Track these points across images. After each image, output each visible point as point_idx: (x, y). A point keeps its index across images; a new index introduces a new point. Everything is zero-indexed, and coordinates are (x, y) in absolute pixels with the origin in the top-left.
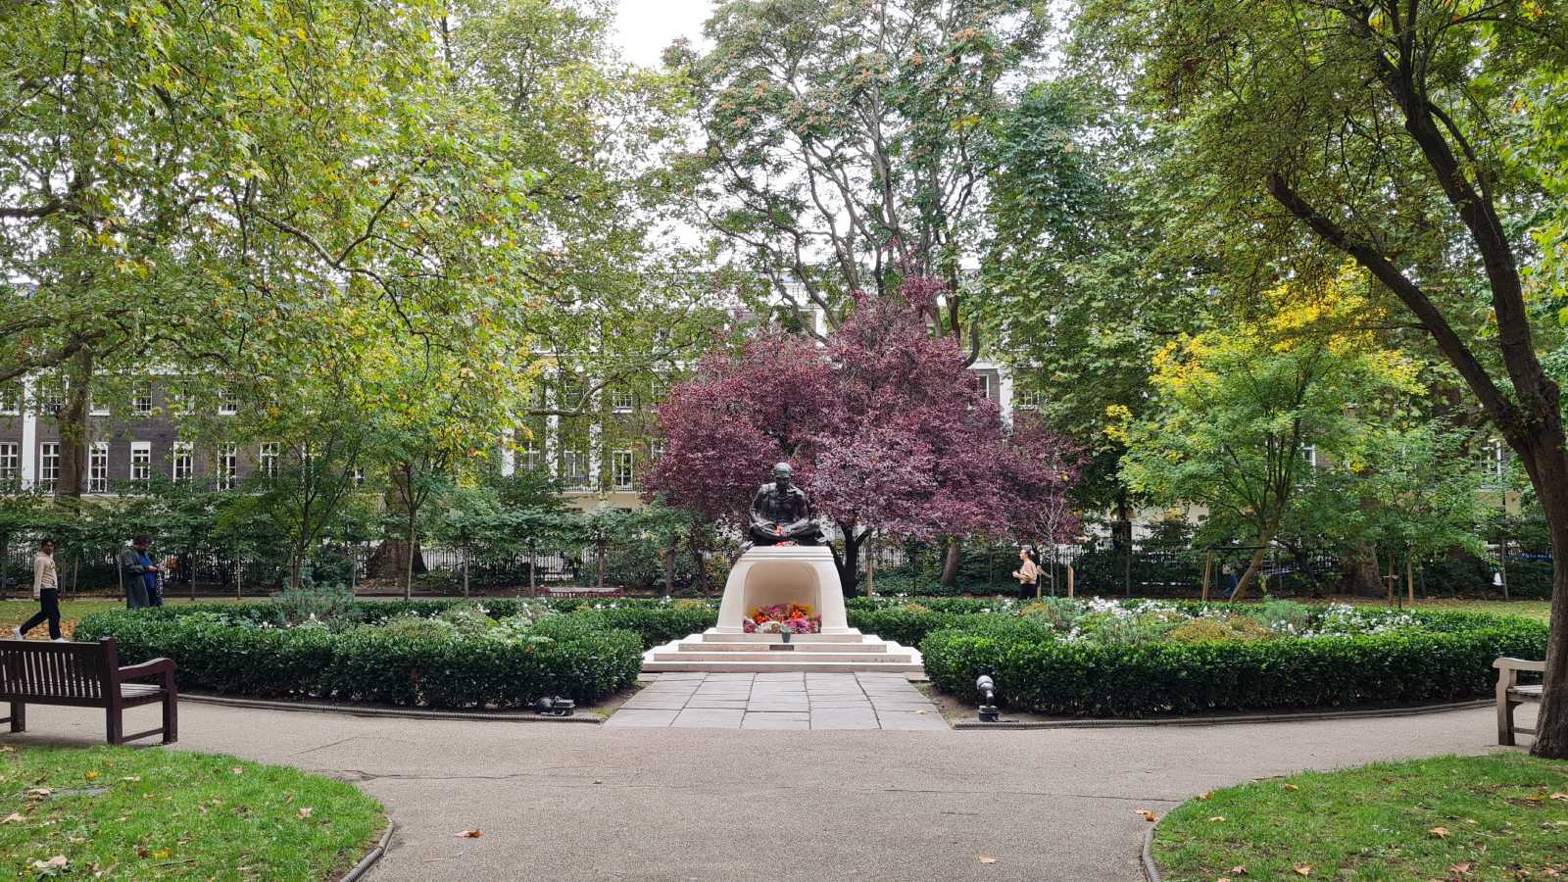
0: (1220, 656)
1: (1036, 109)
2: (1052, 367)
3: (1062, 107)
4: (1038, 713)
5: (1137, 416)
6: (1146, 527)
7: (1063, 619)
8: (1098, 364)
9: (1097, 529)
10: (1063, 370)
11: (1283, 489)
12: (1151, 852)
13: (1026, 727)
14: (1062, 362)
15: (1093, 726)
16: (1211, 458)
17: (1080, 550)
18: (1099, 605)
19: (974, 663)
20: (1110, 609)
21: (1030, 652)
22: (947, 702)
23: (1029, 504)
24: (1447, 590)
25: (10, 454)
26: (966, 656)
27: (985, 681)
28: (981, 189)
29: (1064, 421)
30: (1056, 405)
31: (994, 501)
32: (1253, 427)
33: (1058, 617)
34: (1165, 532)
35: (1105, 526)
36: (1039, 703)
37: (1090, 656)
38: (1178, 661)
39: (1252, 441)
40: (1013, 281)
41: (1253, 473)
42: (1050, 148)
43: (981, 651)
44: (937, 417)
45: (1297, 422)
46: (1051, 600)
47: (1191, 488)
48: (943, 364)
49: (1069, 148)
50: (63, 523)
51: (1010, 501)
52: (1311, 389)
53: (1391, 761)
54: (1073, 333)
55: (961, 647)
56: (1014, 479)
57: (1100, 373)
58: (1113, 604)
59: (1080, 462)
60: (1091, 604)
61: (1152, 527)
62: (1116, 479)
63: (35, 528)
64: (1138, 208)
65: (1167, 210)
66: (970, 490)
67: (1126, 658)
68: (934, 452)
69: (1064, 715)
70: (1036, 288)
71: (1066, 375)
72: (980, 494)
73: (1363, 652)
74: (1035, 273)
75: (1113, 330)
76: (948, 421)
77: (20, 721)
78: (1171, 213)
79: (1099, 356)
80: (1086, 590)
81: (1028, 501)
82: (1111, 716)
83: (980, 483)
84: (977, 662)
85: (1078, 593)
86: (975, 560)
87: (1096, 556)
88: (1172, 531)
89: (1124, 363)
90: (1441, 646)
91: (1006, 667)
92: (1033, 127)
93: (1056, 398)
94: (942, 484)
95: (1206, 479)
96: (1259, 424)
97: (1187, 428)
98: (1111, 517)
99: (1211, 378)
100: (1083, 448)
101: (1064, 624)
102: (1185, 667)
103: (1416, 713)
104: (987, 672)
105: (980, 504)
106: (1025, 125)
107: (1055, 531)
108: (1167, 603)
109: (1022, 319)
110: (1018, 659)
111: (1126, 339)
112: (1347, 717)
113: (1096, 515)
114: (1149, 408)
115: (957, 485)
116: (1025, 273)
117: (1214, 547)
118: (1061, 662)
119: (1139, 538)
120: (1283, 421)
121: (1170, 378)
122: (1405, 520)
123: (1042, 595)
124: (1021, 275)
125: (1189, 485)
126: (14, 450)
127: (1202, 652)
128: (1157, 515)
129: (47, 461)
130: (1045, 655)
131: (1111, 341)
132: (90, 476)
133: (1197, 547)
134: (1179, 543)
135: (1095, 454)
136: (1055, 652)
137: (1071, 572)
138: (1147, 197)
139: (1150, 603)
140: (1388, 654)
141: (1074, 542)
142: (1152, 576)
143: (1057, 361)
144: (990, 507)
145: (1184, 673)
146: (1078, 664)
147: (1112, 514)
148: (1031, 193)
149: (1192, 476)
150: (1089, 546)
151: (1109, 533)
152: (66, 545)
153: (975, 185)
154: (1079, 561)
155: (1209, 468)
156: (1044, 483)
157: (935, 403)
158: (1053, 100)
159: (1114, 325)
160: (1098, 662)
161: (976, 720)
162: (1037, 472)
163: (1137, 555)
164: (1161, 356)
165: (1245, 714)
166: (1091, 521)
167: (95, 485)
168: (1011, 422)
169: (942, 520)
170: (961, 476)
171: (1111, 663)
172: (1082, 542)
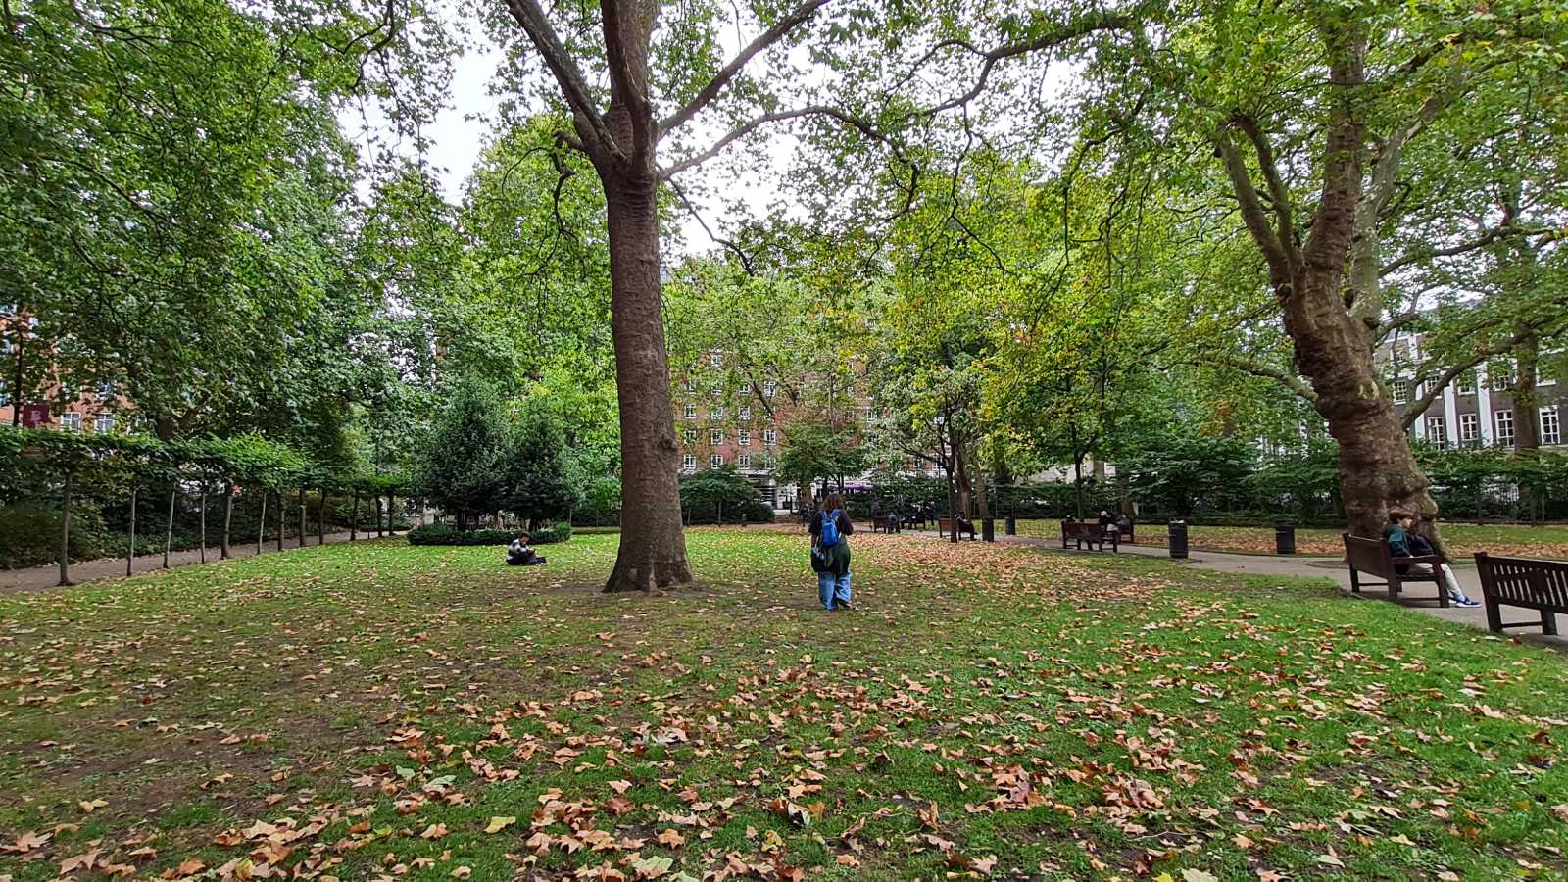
25: (1470, 422)
50: (1526, 468)
63: (1501, 474)
77: (1551, 626)
126: (1473, 419)
129: (1502, 425)
132: (1543, 433)
152: (1531, 485)
167: (1548, 439)
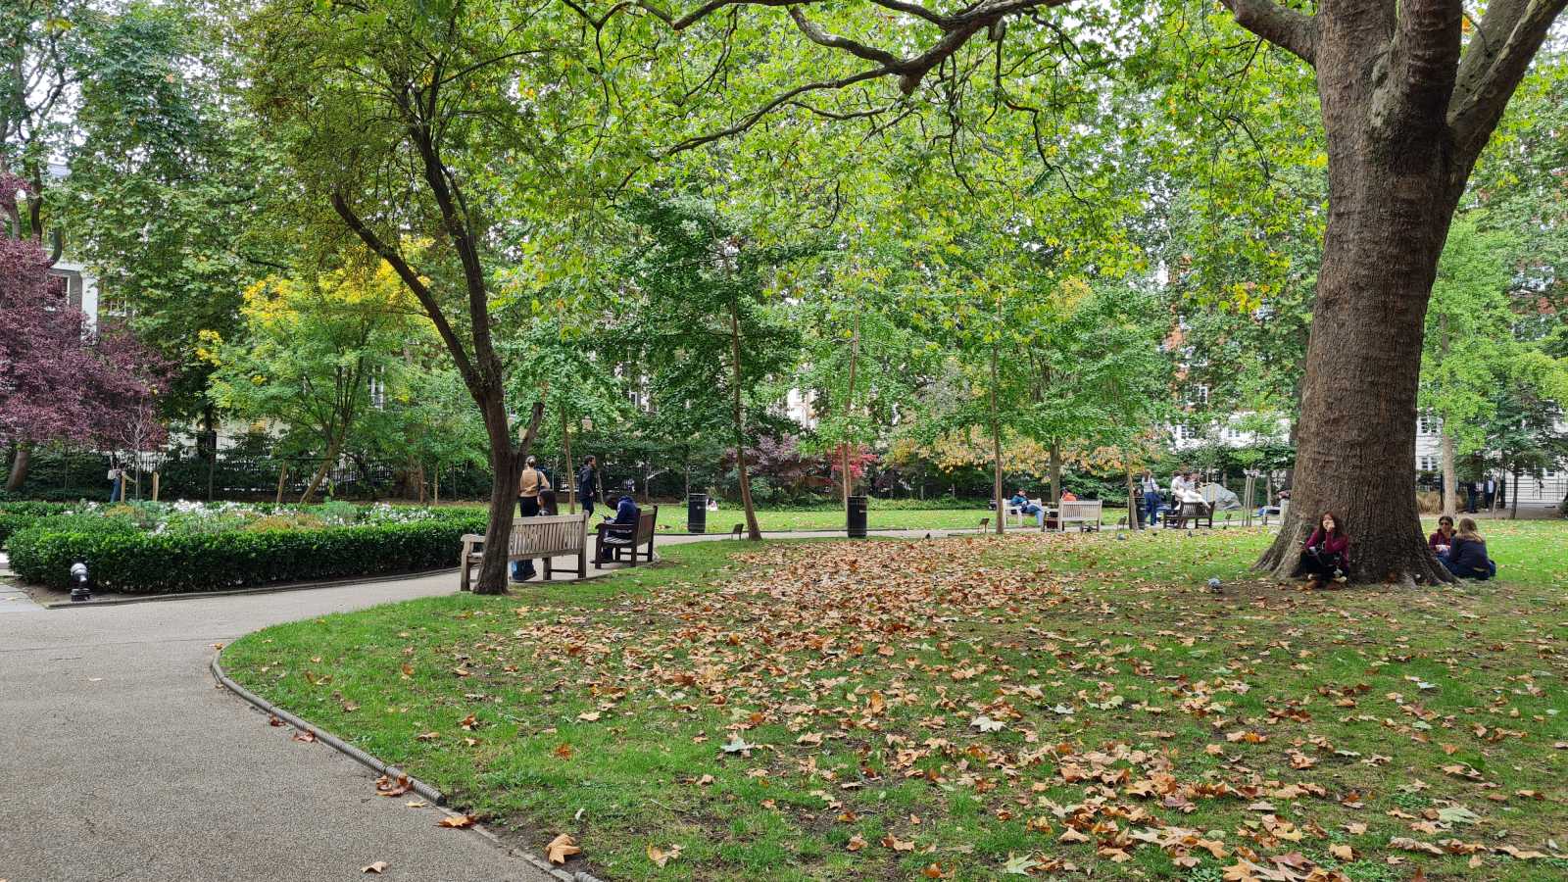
0: (283, 541)
1: (138, 31)
2: (144, 283)
3: (164, 37)
4: (127, 593)
5: (226, 338)
6: (231, 438)
7: (148, 519)
8: (191, 286)
9: (183, 438)
10: (156, 286)
11: (347, 413)
12: (219, 662)
13: (116, 603)
14: (155, 280)
15: (176, 598)
16: (289, 382)
17: (164, 458)
18: (183, 506)
19: (66, 554)
20: (194, 510)
21: (124, 542)
22: (36, 590)
23: (114, 413)
24: (472, 495)
26: (59, 548)
27: (79, 568)
28: (73, 91)
29: (153, 336)
30: (147, 320)
31: (76, 408)
32: (326, 360)
33: (144, 518)
34: (249, 444)
35: (191, 436)
36: (129, 585)
37: (176, 544)
38: (249, 546)
39: (325, 372)
40: (106, 193)
41: (323, 397)
42: (151, 74)
43: (74, 543)
44: (14, 320)
45: (361, 360)
46: (136, 504)
47: (274, 408)
48: (24, 266)
49: (170, 79)
51: (94, 408)
52: (372, 336)
53: (389, 603)
54: (166, 254)
55: (54, 541)
56: (99, 387)
57: (194, 294)
58: (197, 506)
59: (169, 375)
60: (176, 505)
61: (237, 438)
62: (205, 397)
64: (237, 150)
65: (263, 156)
66: (50, 397)
67: (207, 545)
68: (9, 355)
69: (151, 592)
70: (131, 205)
71: (159, 292)
72: (61, 400)
73: (386, 535)
74: (130, 190)
75: (209, 258)
76: (26, 326)
78: (267, 162)
79: (193, 279)
80: (170, 494)
81: (113, 408)
82: (193, 590)
83: (61, 389)
84: (70, 553)
85: (162, 498)
86: (47, 465)
87: (181, 463)
88: (255, 443)
89: (217, 289)
90: (438, 530)
91: (100, 556)
92: (134, 50)
93: (147, 313)
94: (19, 388)
95: (285, 401)
96: (330, 359)
97: (273, 355)
98: (196, 426)
99: (293, 316)
100: (173, 362)
101: (149, 524)
102: (255, 550)
103: (418, 577)
104: (81, 560)
105: (60, 410)
106: (126, 45)
107: (141, 441)
108: (245, 505)
109: (114, 232)
110: (111, 549)
111: (220, 267)
112: (372, 582)
113: (182, 425)
114: (239, 331)
115: (34, 389)
116: (120, 188)
117: (291, 458)
118: (151, 550)
119: (224, 448)
120: (350, 358)
121: (258, 310)
122: (435, 441)
123: (127, 498)
124: (115, 189)
125: (271, 405)
127: (268, 538)
128: (243, 427)
130: (135, 544)
131: (204, 267)
133: (276, 457)
134: (261, 453)
135: (184, 369)
136: (146, 542)
137: (156, 478)
138: (246, 142)
139: (230, 504)
140: (403, 536)
141: (159, 450)
142: (234, 483)
143: (150, 278)
144: (72, 414)
145: (254, 555)
146: (166, 550)
147: (198, 425)
148: (128, 113)
149: (273, 398)
150: (174, 454)
151: (194, 442)
153: (65, 87)
154: (163, 469)
155: (288, 392)
156: (131, 393)
157: (13, 305)
158: (155, 28)
159: (208, 253)
160: (183, 548)
161: (70, 602)
162: (124, 382)
163: (221, 464)
164: (252, 292)
165: (298, 583)
166: (177, 430)
168: (94, 329)
169: (16, 424)
170: (40, 381)
171: (194, 549)
172: (166, 450)
